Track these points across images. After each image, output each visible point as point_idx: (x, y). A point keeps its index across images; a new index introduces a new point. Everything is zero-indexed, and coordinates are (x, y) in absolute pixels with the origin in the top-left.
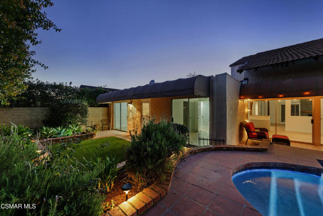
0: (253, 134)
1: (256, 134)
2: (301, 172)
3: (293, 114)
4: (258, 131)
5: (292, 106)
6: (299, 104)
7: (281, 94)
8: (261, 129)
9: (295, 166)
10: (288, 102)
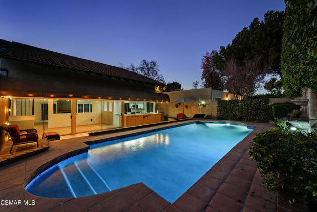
0: (21, 137)
1: (25, 137)
2: (78, 154)
3: (55, 112)
4: (26, 133)
5: (54, 105)
6: (57, 103)
7: (52, 94)
8: (28, 131)
9: (74, 152)
10: (51, 102)
